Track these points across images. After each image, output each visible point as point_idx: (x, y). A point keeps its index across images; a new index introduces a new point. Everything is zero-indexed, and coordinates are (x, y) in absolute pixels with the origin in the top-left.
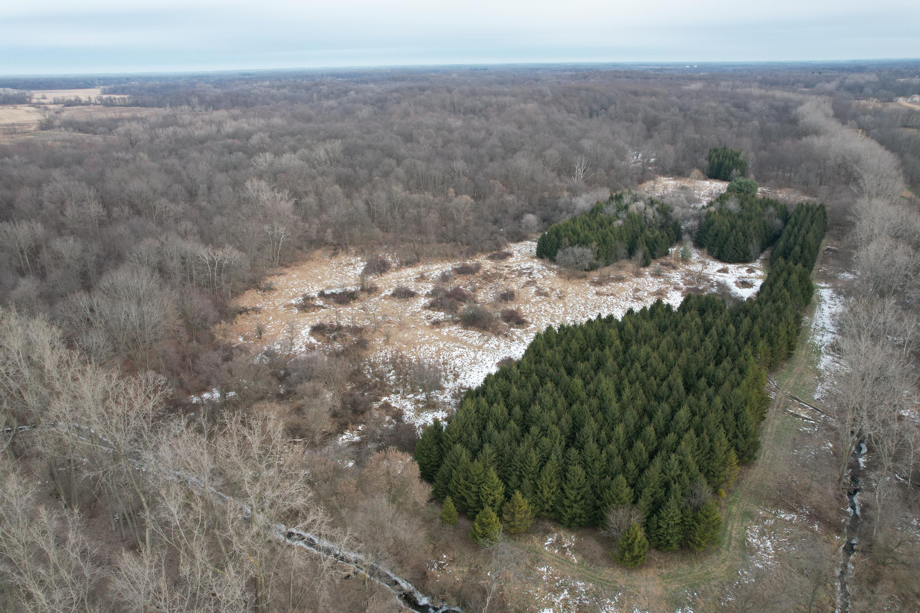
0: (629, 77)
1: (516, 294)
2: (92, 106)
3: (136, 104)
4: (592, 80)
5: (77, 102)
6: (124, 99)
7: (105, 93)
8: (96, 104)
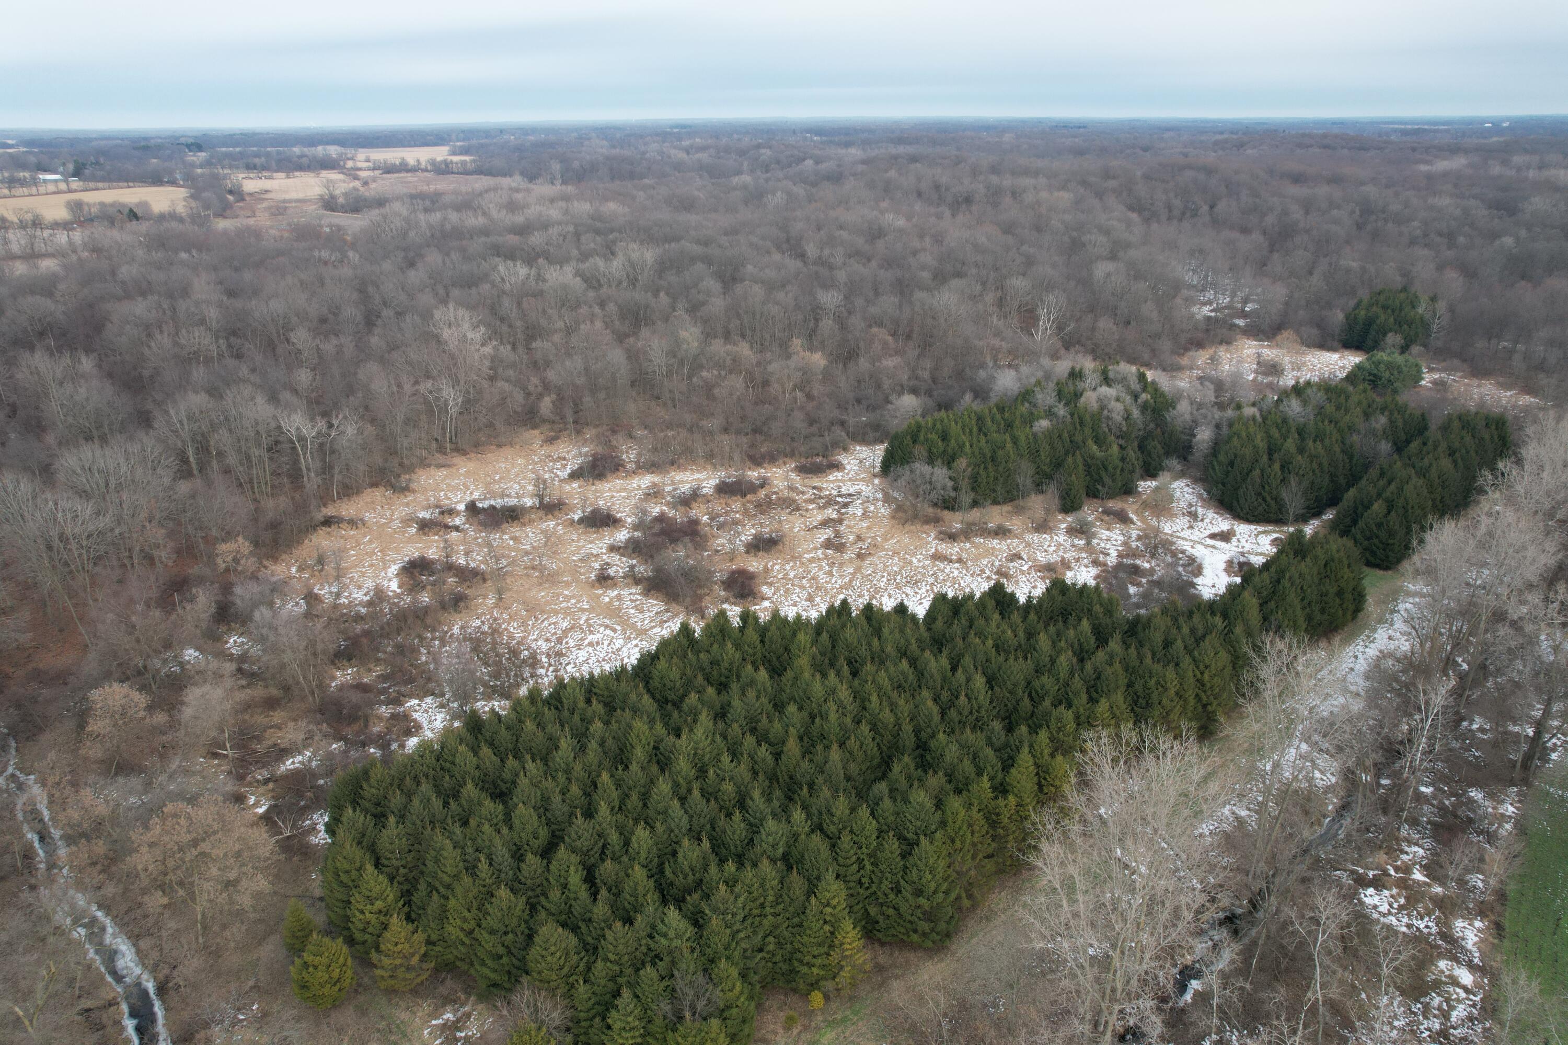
0: (1326, 147)
1: (787, 540)
2: (419, 174)
3: (479, 171)
4: (1249, 152)
5: (403, 168)
6: (464, 163)
7: (454, 153)
8: (426, 170)
